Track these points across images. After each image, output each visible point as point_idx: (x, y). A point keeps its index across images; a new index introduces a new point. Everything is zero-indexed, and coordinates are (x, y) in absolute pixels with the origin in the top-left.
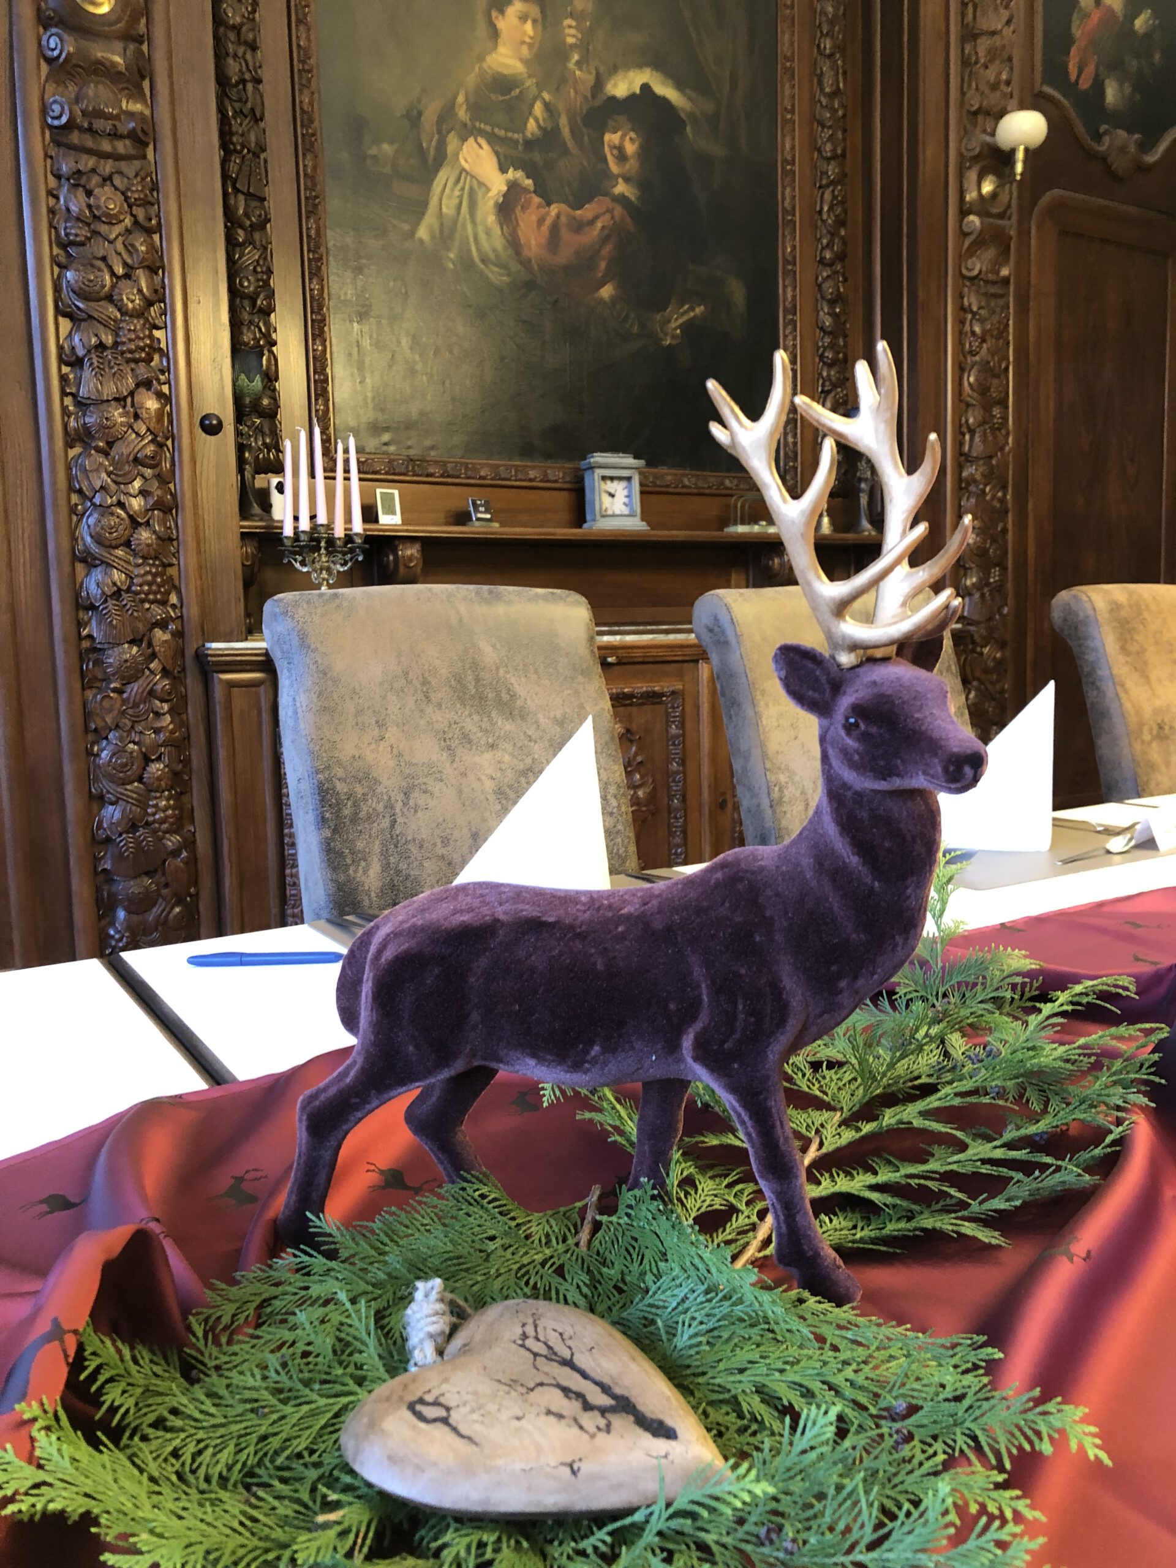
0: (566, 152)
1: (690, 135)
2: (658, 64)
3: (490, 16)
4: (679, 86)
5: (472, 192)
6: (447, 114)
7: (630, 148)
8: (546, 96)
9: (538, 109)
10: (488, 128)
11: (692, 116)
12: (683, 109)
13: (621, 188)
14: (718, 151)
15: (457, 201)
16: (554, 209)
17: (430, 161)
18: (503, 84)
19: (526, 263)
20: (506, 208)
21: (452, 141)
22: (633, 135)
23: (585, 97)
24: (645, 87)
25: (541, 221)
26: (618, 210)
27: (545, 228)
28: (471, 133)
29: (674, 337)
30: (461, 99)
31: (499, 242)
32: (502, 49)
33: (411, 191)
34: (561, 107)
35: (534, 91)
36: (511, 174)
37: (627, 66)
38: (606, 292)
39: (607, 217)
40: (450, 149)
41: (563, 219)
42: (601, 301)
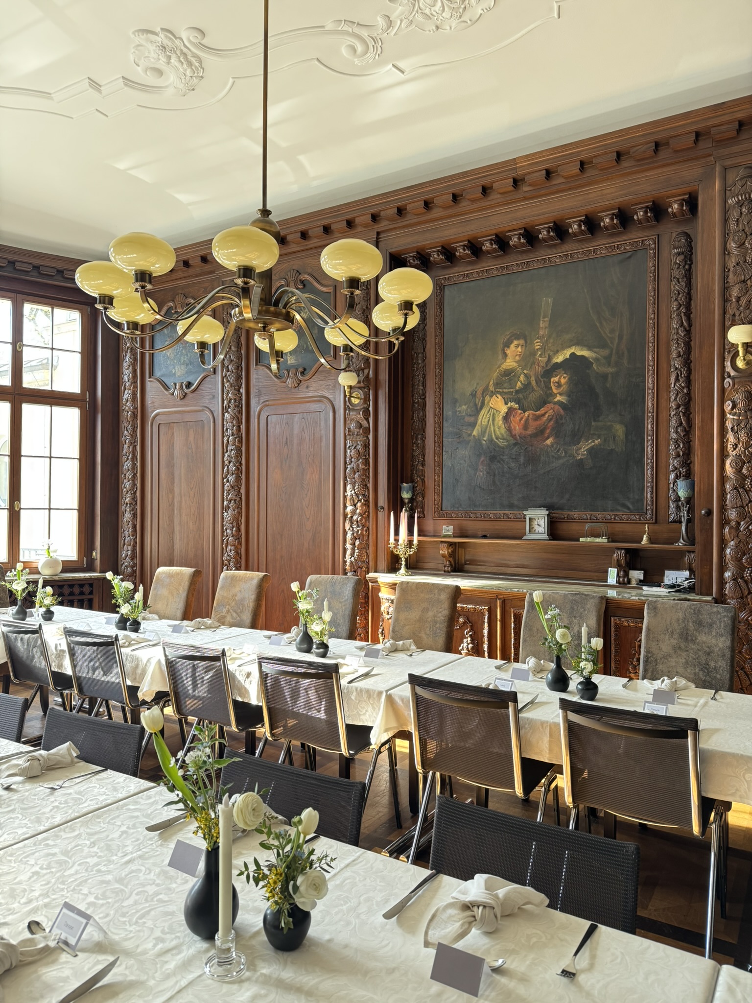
0: (533, 390)
1: (595, 368)
2: (579, 343)
3: (504, 350)
4: (590, 348)
5: (494, 415)
6: (485, 391)
7: (563, 381)
8: (525, 372)
9: (522, 378)
10: (501, 390)
11: (597, 360)
12: (592, 358)
13: (558, 398)
14: (611, 370)
15: (487, 419)
16: (527, 414)
17: (479, 407)
18: (508, 373)
19: (514, 436)
20: (506, 418)
21: (487, 398)
22: (565, 375)
23: (543, 367)
24: (573, 354)
25: (522, 418)
26: (557, 407)
27: (523, 422)
28: (494, 394)
29: (582, 455)
30: (491, 383)
31: (503, 430)
32: (508, 361)
33: (472, 419)
34: (532, 373)
35: (521, 371)
36: (509, 404)
37: (563, 349)
38: (549, 442)
39: (551, 411)
40: (486, 402)
41: (531, 416)
42: (548, 446)
